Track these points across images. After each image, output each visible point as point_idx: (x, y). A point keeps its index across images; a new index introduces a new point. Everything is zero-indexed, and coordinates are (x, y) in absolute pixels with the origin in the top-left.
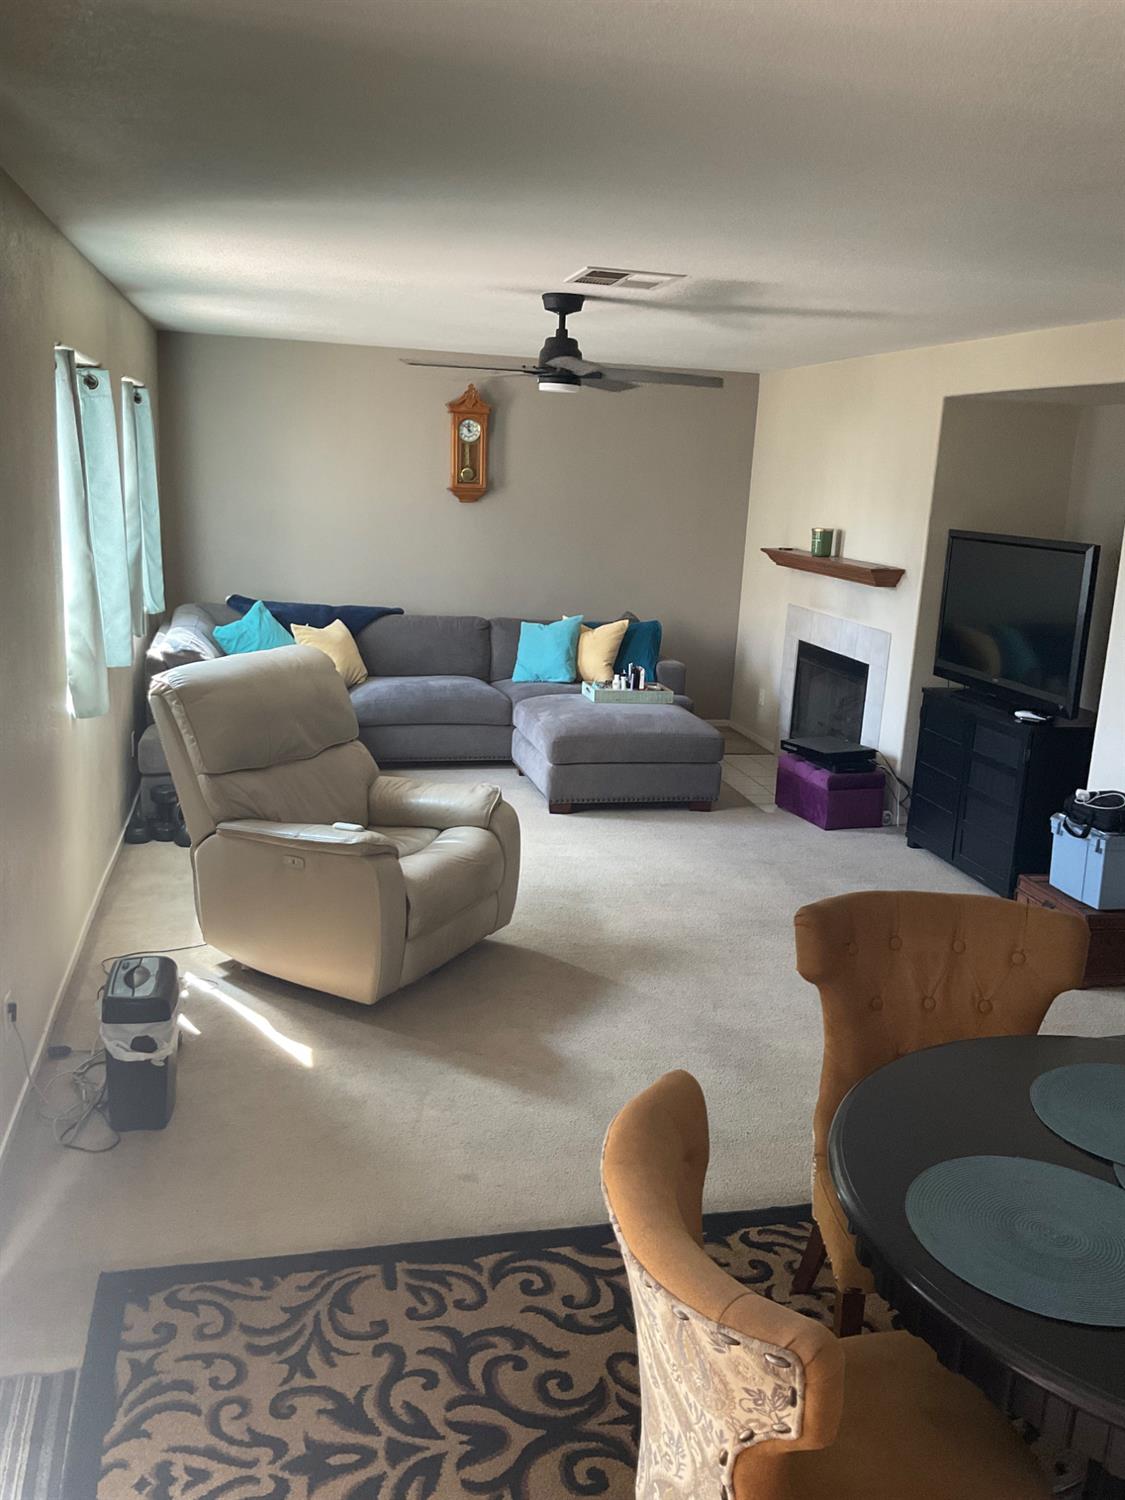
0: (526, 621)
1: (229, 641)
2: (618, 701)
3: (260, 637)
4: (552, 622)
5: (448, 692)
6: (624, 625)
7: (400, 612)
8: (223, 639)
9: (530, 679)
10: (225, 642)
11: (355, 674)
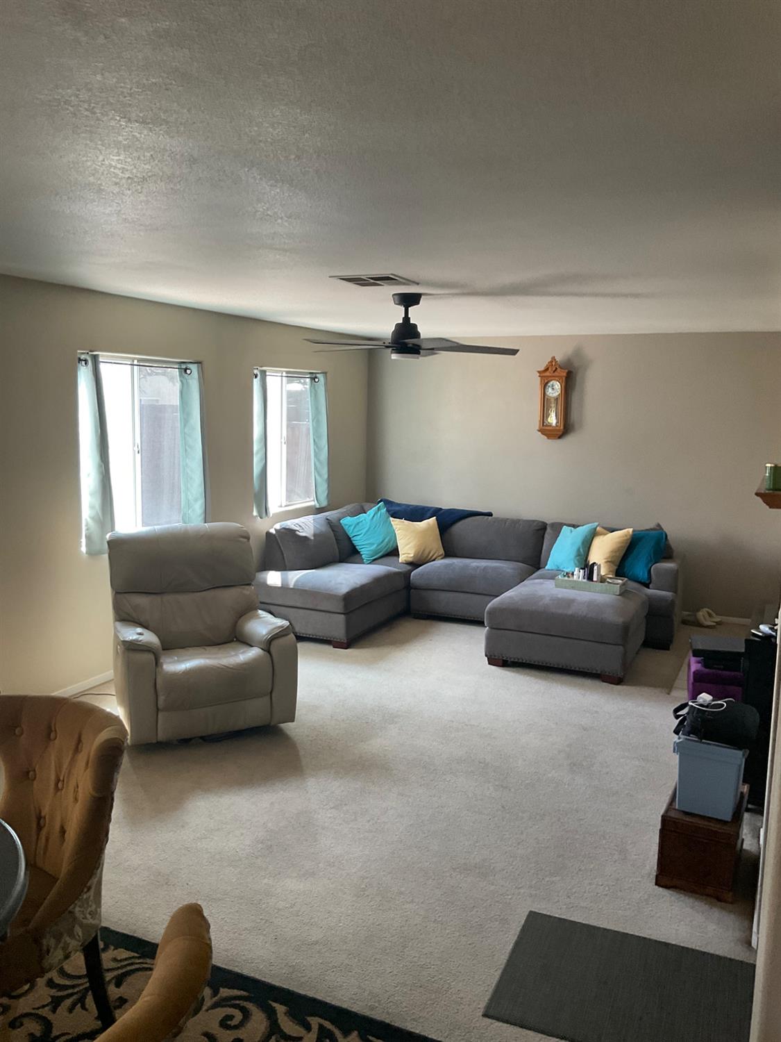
0: (569, 525)
1: (350, 526)
2: (573, 588)
3: (370, 525)
4: (578, 526)
5: (478, 571)
6: (628, 532)
7: (490, 514)
8: (346, 525)
9: (553, 568)
10: (347, 527)
11: (431, 555)
